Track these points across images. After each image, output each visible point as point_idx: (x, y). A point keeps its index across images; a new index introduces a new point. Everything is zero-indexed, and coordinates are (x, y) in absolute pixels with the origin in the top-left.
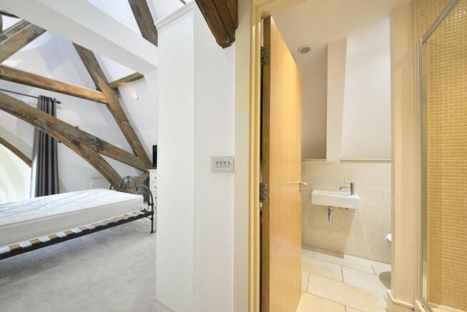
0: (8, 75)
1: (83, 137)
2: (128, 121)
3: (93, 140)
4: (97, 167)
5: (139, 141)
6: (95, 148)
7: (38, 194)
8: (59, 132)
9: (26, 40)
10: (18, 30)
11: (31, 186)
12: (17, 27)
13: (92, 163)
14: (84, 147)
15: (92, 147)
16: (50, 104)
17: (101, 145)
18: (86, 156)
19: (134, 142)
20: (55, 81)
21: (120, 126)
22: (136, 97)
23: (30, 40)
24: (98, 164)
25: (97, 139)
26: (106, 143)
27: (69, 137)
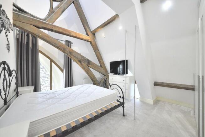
0: (55, 29)
1: (82, 58)
2: (99, 51)
3: (86, 60)
4: (87, 73)
5: (103, 60)
6: (87, 64)
7: (66, 87)
8: (73, 56)
9: (61, 12)
10: (59, 8)
11: (63, 82)
12: (58, 6)
13: (86, 71)
14: (83, 63)
15: (85, 63)
16: (69, 44)
17: (89, 62)
18: (83, 68)
19: (101, 61)
20: (72, 31)
21: (95, 53)
22: (104, 36)
23: (63, 12)
24: (88, 72)
25: (87, 59)
26: (91, 61)
27: (77, 58)
